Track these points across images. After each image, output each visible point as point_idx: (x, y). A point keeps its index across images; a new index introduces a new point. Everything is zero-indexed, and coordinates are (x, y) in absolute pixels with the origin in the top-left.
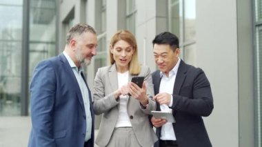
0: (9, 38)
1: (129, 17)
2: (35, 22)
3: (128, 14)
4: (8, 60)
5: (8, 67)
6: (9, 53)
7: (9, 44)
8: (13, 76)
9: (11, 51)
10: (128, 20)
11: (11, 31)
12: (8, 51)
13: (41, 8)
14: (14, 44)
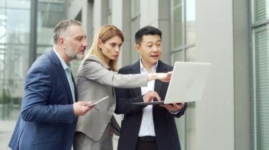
0: (17, 42)
1: (133, 20)
2: (43, 26)
3: (133, 17)
4: (16, 63)
5: (16, 71)
6: (17, 57)
7: (17, 47)
8: (21, 80)
9: (19, 55)
10: (133, 23)
11: (19, 34)
12: (15, 54)
13: (50, 12)
14: (22, 47)
